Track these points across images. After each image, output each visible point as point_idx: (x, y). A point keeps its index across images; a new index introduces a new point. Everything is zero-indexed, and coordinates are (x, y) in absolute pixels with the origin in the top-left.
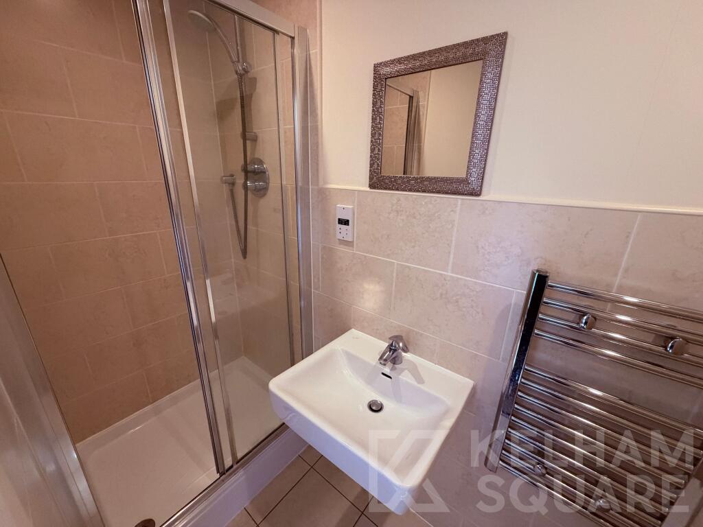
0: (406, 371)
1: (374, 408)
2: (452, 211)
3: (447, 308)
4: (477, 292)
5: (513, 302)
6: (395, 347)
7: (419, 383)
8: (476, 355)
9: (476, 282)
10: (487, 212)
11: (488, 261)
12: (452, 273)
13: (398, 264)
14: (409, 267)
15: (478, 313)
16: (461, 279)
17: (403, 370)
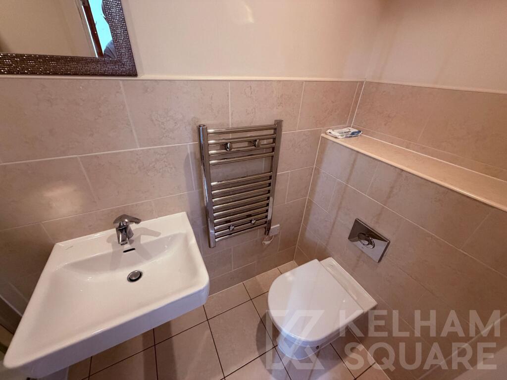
0: (142, 236)
1: (134, 278)
2: (118, 92)
3: (148, 176)
4: (165, 154)
5: (189, 152)
6: (124, 225)
7: (158, 236)
8: (181, 195)
9: (162, 148)
10: (148, 90)
11: (164, 129)
12: (140, 147)
13: (81, 157)
14: (96, 156)
15: (172, 168)
16: (150, 149)
17: (139, 238)
